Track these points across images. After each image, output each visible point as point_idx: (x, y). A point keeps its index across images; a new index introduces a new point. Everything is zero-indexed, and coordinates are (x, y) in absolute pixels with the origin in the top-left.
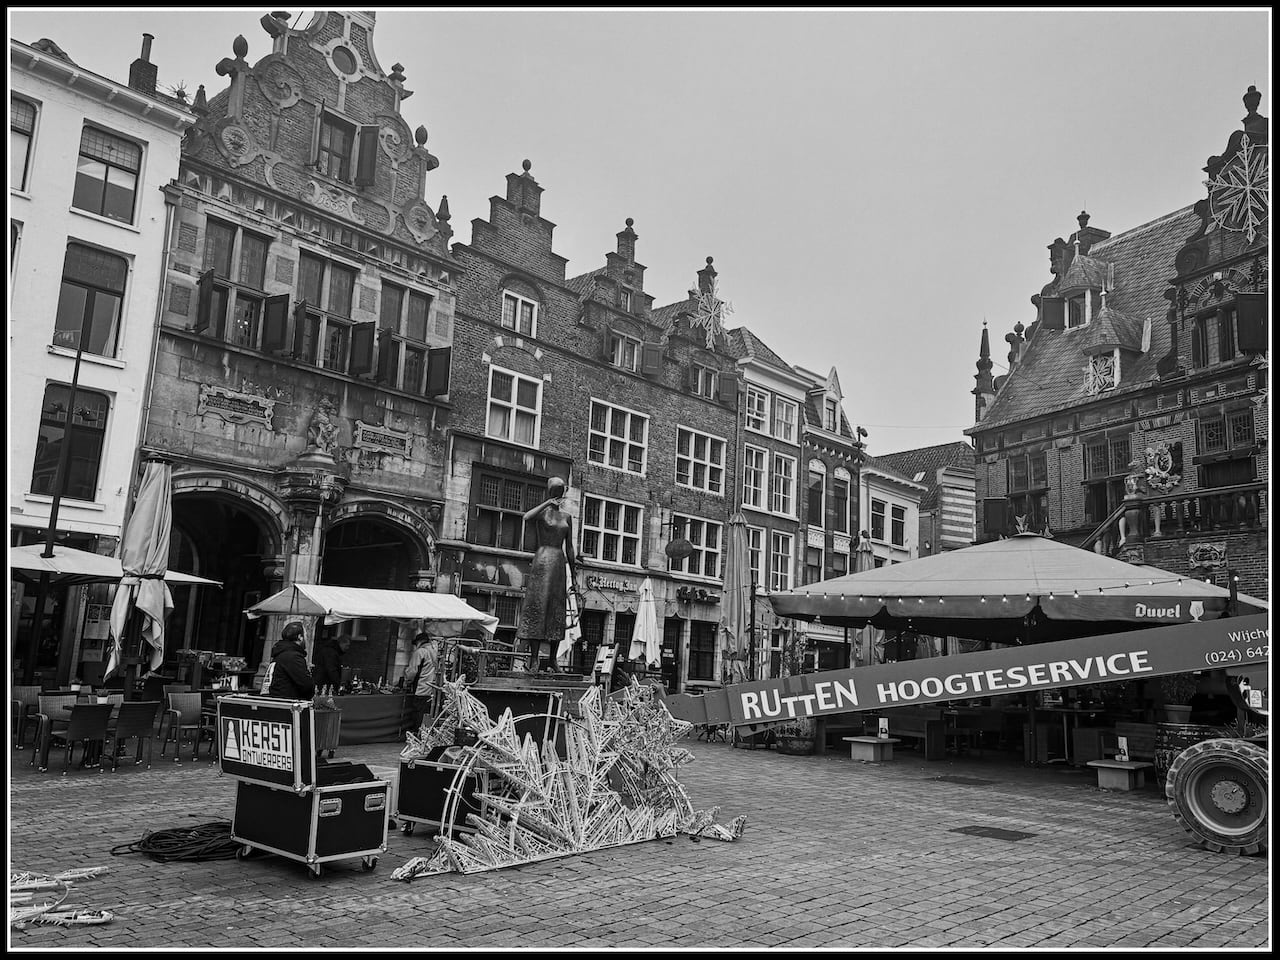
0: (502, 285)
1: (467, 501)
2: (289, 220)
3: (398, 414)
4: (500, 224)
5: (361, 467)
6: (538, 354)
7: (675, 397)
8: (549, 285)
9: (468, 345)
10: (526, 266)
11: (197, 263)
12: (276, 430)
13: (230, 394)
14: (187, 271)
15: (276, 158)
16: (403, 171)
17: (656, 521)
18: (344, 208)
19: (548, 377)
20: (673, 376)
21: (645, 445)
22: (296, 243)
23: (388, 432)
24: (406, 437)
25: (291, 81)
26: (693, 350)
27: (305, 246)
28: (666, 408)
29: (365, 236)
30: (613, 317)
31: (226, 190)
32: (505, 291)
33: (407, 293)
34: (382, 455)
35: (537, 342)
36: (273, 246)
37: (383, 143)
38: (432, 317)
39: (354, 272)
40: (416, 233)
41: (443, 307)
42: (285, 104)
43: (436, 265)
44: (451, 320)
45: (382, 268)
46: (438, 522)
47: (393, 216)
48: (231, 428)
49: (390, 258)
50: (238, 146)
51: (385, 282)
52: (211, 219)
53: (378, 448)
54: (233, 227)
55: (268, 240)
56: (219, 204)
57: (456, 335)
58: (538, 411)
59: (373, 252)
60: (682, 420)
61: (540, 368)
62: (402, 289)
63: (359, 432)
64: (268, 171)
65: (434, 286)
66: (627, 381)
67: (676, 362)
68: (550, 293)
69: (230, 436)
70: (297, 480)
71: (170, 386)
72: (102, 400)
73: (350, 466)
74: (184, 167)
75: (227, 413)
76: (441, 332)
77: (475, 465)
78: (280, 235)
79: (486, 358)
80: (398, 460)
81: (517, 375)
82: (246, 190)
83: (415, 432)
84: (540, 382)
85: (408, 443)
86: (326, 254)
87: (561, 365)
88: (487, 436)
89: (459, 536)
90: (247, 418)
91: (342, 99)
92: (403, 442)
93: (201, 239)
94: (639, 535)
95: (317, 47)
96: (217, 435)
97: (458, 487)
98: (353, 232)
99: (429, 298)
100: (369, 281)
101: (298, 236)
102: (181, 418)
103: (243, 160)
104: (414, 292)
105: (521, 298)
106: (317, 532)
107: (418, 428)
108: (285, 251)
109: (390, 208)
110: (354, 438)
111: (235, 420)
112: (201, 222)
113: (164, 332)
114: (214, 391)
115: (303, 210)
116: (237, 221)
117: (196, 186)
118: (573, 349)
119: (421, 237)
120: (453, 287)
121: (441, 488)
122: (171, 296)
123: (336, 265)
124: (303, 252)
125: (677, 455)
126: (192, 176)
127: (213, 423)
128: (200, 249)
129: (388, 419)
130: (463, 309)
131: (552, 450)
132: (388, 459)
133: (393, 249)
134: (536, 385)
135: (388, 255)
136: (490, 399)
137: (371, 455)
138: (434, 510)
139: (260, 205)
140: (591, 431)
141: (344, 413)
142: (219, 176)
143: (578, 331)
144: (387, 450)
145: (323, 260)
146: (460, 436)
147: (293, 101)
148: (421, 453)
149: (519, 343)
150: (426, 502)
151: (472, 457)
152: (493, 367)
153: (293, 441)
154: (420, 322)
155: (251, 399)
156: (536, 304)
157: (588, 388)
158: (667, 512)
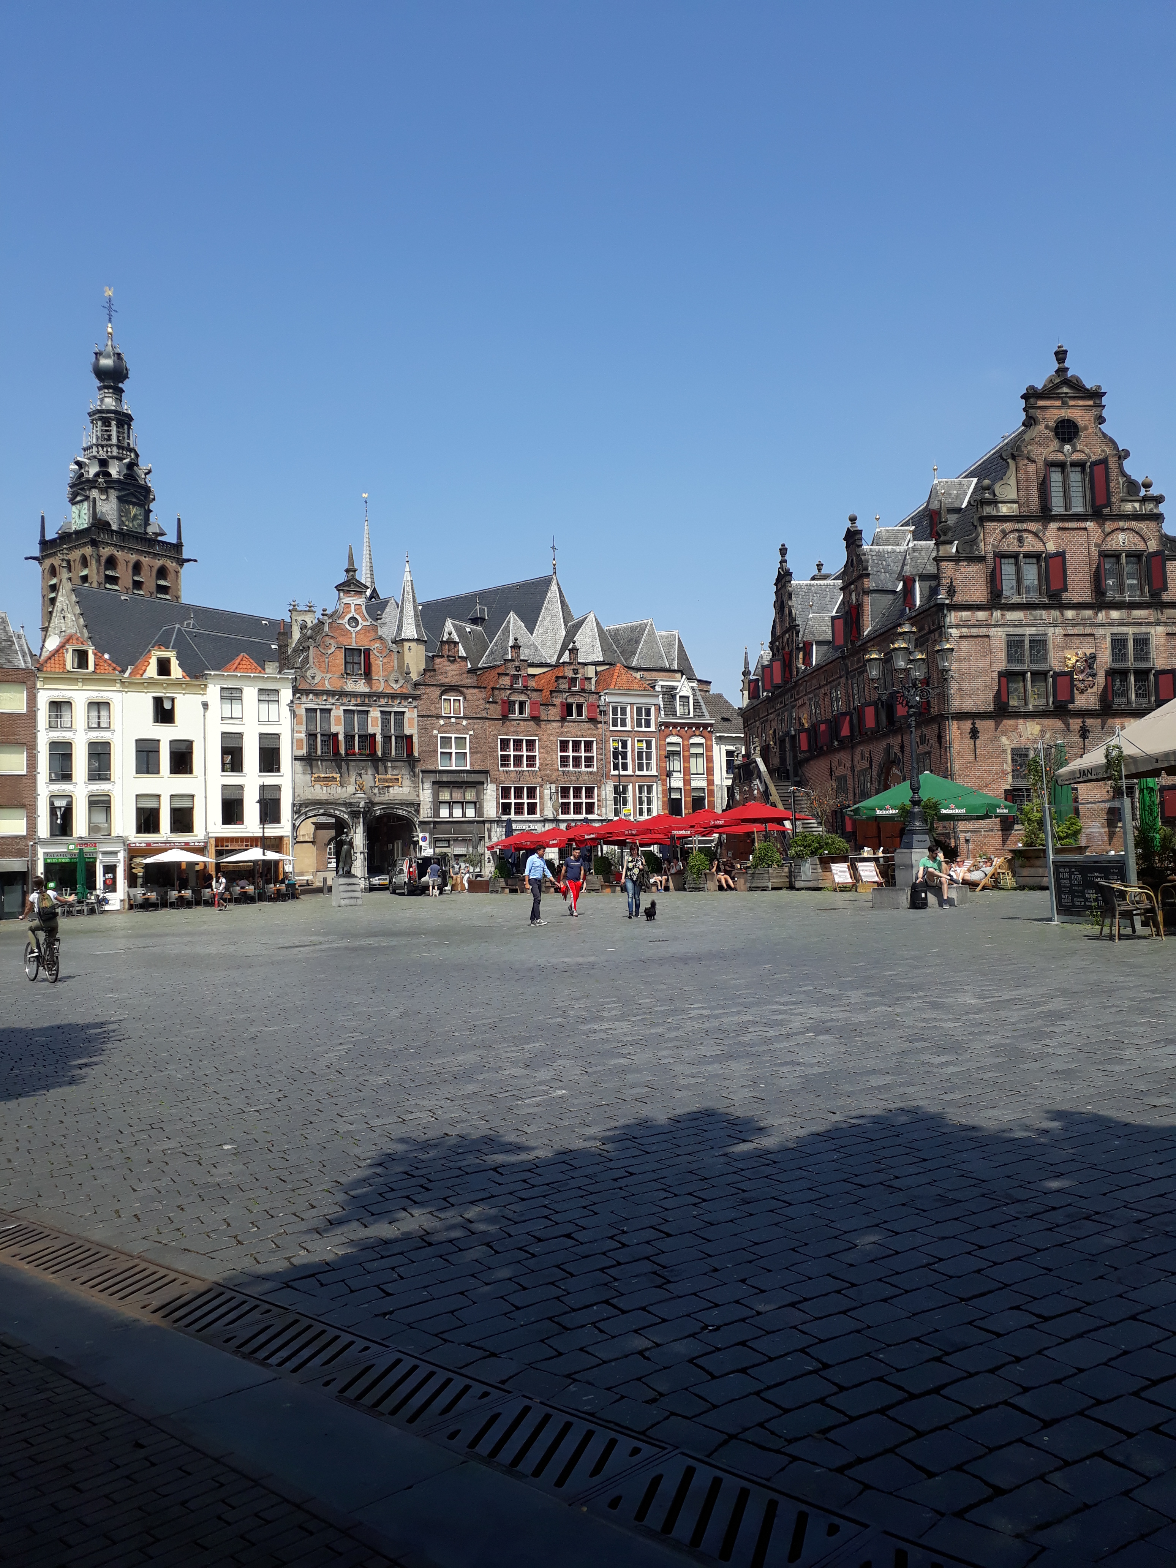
0: (442, 694)
1: (431, 799)
2: (338, 700)
3: (393, 768)
4: (436, 666)
5: (380, 793)
6: (464, 722)
7: (554, 724)
8: (468, 687)
9: (426, 729)
10: (454, 681)
11: (303, 728)
12: (342, 786)
13: (323, 776)
14: (300, 732)
15: (329, 676)
16: (385, 660)
17: (547, 792)
18: (361, 687)
19: (471, 733)
20: (554, 713)
21: (537, 753)
22: (342, 708)
23: (390, 776)
24: (399, 777)
25: (332, 641)
26: (565, 695)
27: (345, 708)
28: (549, 731)
29: (369, 695)
30: (509, 692)
31: (311, 696)
32: (443, 697)
33: (393, 714)
34: (389, 787)
35: (464, 718)
36: (332, 712)
37: (375, 652)
38: (406, 720)
39: (367, 712)
40: (394, 686)
41: (411, 715)
42: (330, 652)
43: (405, 697)
44: (416, 720)
45: (380, 706)
46: (418, 811)
47: (382, 683)
48: (325, 788)
49: (383, 701)
50: (313, 678)
51: (382, 712)
52: (307, 709)
53: (387, 784)
54: (316, 709)
55: (330, 710)
56: (310, 702)
57: (419, 725)
58: (467, 751)
59: (375, 701)
60: (562, 735)
61: (466, 729)
62: (390, 712)
63: (377, 780)
64: (326, 682)
65: (405, 706)
66: (522, 723)
67: (554, 705)
68: (469, 692)
69: (325, 791)
70: (351, 805)
71: (299, 777)
72: (278, 788)
73: (375, 794)
74: (294, 695)
75: (322, 783)
76: (411, 726)
77: (434, 783)
78: (334, 707)
79: (435, 732)
80: (396, 787)
81: (453, 736)
82: (317, 693)
83: (402, 773)
84: (467, 736)
85: (400, 780)
86: (354, 708)
87: (478, 725)
88: (440, 768)
89: (429, 815)
90: (330, 783)
91: (354, 640)
92: (397, 779)
93: (304, 719)
94: (538, 801)
95: (341, 622)
96: (320, 792)
97: (426, 794)
98: (365, 696)
99: (403, 713)
100: (375, 714)
101: (342, 705)
102: (306, 788)
103: (316, 681)
104: (395, 712)
105: (452, 698)
106: (361, 824)
107: (404, 771)
108: (338, 712)
109: (381, 679)
110: (375, 782)
111: (326, 785)
112: (303, 712)
113: (296, 758)
114: (316, 775)
115: (342, 694)
116: (316, 707)
117: (299, 698)
118: (485, 715)
119: (396, 686)
120: (415, 703)
121: (418, 796)
122: (296, 743)
123: (359, 711)
124: (344, 710)
125: (560, 754)
126: (298, 695)
127: (318, 787)
128: (304, 723)
129: (390, 770)
130: (421, 713)
131: (477, 768)
132: (391, 789)
133: (384, 697)
134: (465, 738)
135: (382, 700)
136: (440, 750)
137: (383, 788)
138: (417, 806)
139: (325, 698)
140: (500, 753)
141: (370, 772)
142: (307, 692)
143: (487, 705)
144: (391, 784)
145: (354, 711)
146: (423, 772)
147: (333, 649)
148: (407, 782)
149: (453, 720)
150: (411, 804)
151: (433, 779)
152: (439, 735)
153: (351, 789)
154: (400, 724)
155: (331, 775)
156: (461, 699)
157: (496, 732)
158: (553, 787)
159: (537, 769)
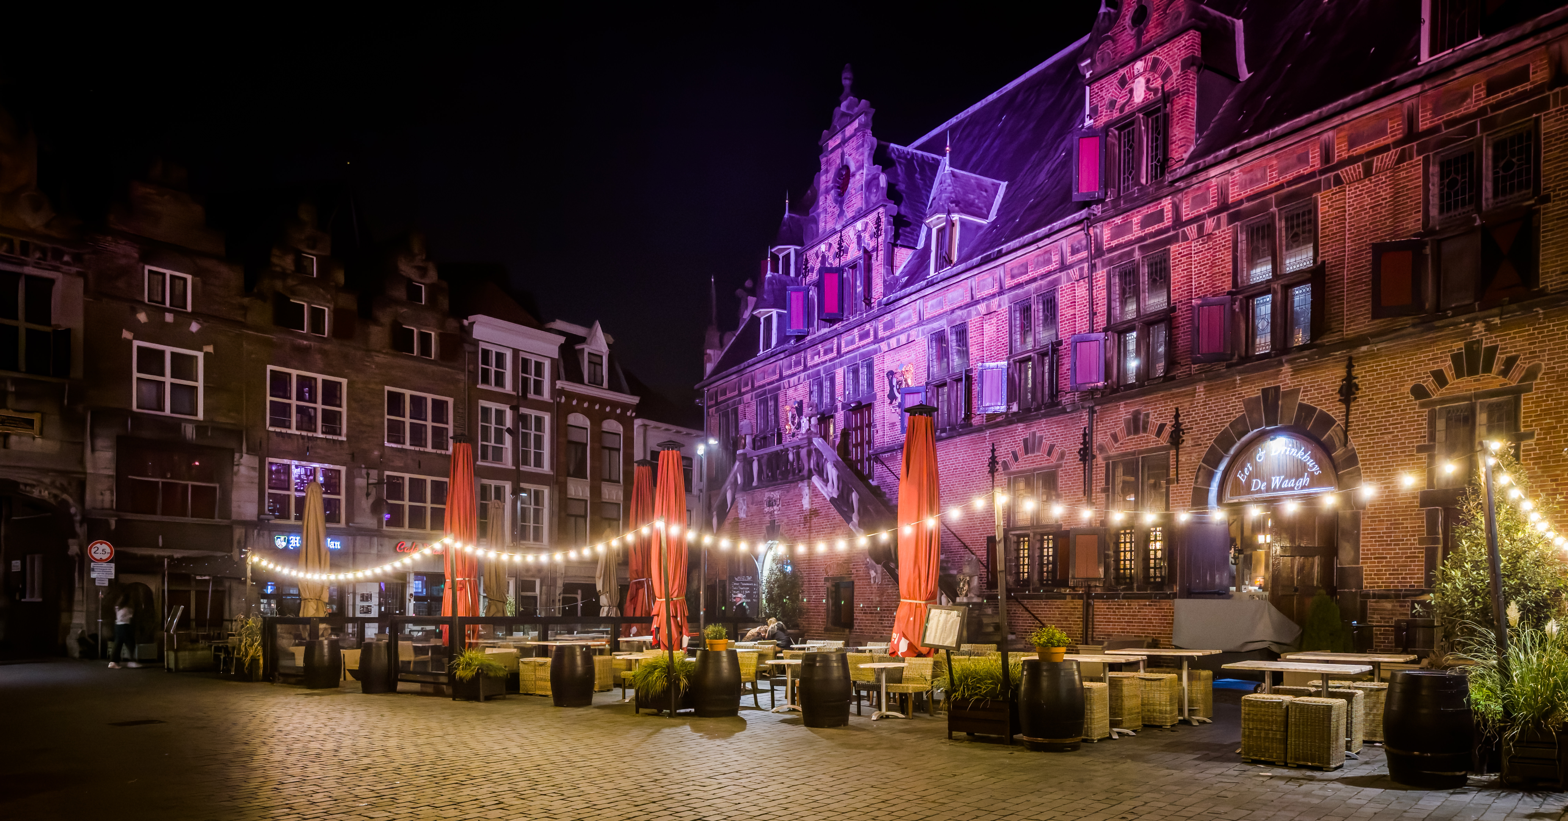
0: (143, 261)
1: (113, 473)
3: (22, 395)
6: (194, 327)
17: (360, 481)
21: (344, 410)
28: (369, 371)
32: (148, 267)
33: (23, 280)
35: (194, 316)
41: (69, 289)
44: (80, 300)
46: (80, 492)
57: (86, 314)
58: (200, 382)
60: (391, 383)
61: (199, 341)
65: (56, 270)
76: (68, 312)
77: (119, 439)
79: (127, 335)
81: (171, 350)
84: (200, 354)
88: (136, 410)
89: (107, 505)
92: (28, 421)
97: (101, 460)
99: (49, 281)
105: (170, 273)
107: (48, 407)
121: (79, 462)
125: (387, 417)
130: (93, 289)
131: (220, 420)
134: (195, 358)
136: (136, 375)
138: (76, 483)
140: (270, 399)
146: (95, 412)
148: (53, 430)
149: (169, 317)
151: (116, 432)
152: (137, 343)
156: (189, 277)
157: (263, 356)
158: (374, 472)
159: (343, 438)
